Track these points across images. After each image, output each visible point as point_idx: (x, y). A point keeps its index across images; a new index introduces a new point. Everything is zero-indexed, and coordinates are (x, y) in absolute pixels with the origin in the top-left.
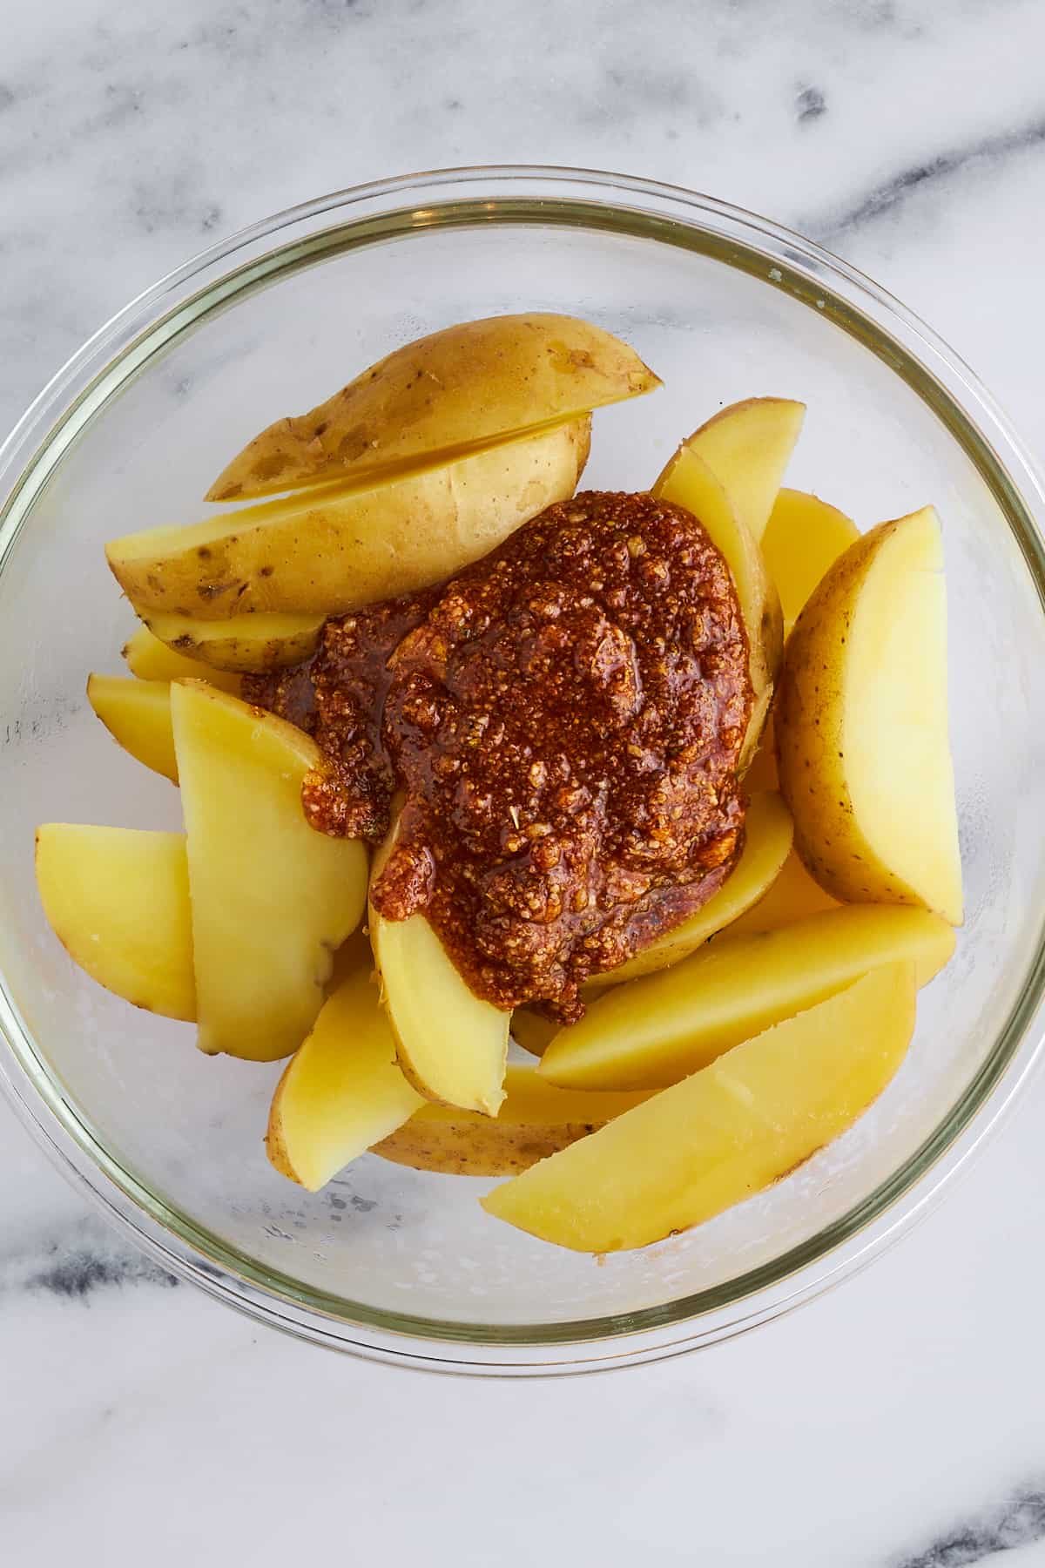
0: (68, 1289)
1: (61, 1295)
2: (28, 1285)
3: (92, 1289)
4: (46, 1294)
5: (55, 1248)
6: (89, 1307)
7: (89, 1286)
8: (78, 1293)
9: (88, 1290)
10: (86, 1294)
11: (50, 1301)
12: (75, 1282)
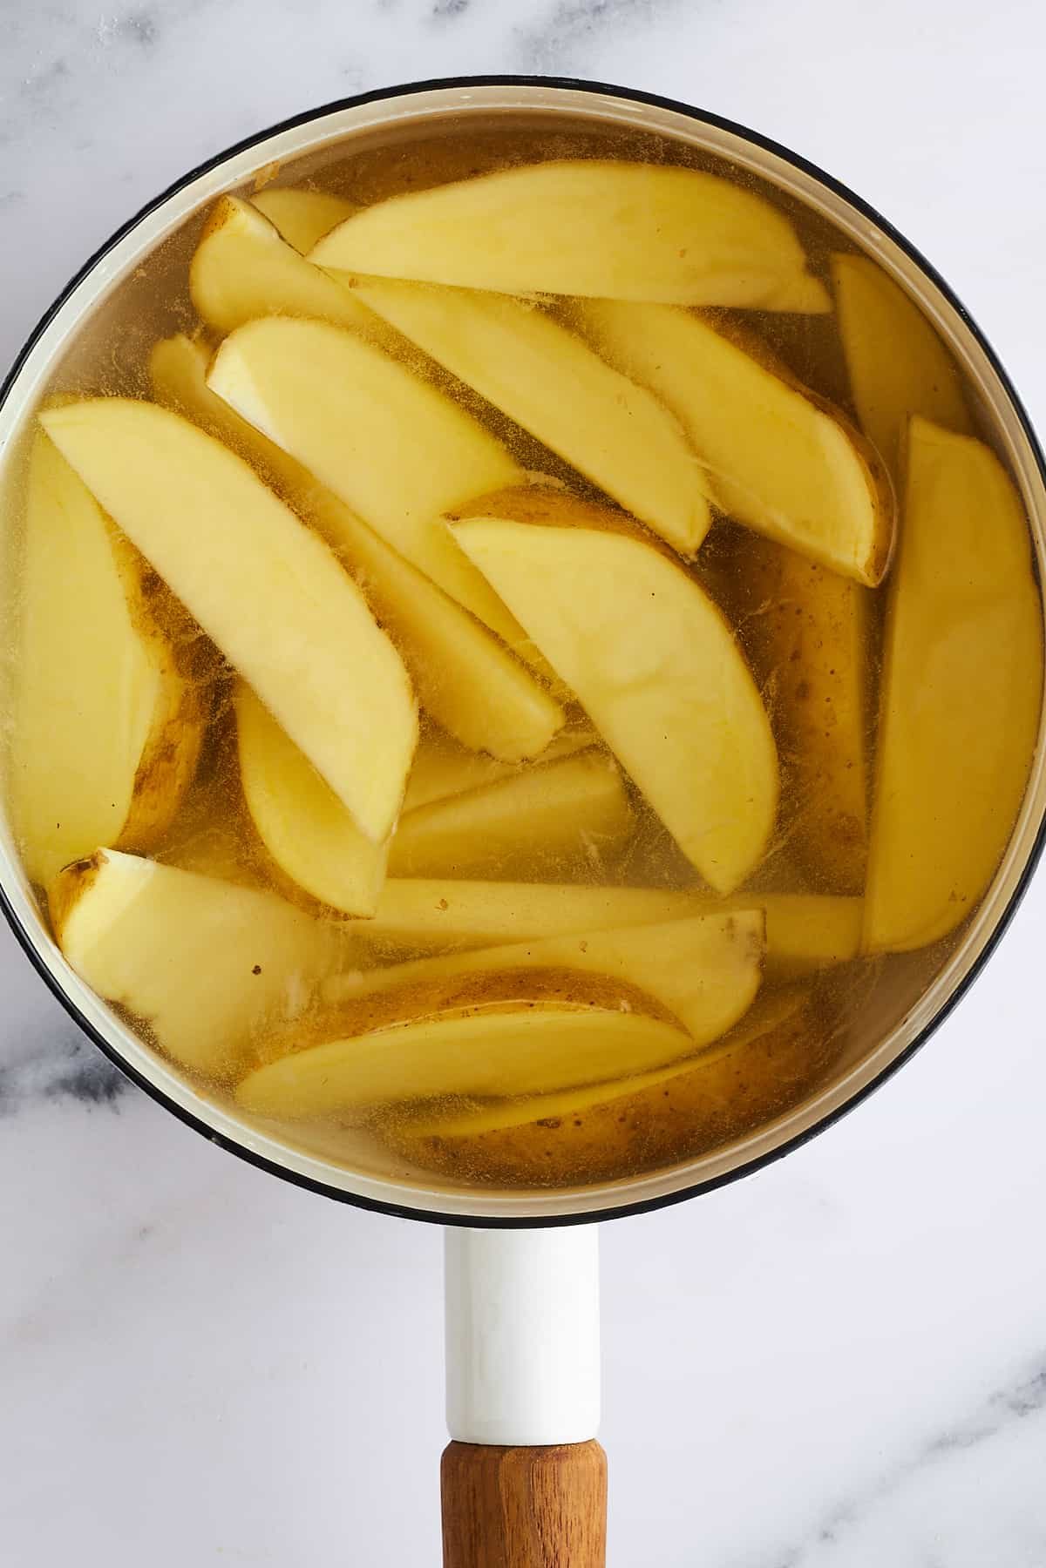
0: (94, 1095)
1: (86, 1101)
2: (49, 1092)
3: (121, 1093)
4: (68, 1100)
5: (78, 1049)
6: (118, 1113)
7: (118, 1089)
8: (106, 1098)
9: (118, 1096)
10: (114, 1098)
11: (74, 1109)
12: (102, 1087)
